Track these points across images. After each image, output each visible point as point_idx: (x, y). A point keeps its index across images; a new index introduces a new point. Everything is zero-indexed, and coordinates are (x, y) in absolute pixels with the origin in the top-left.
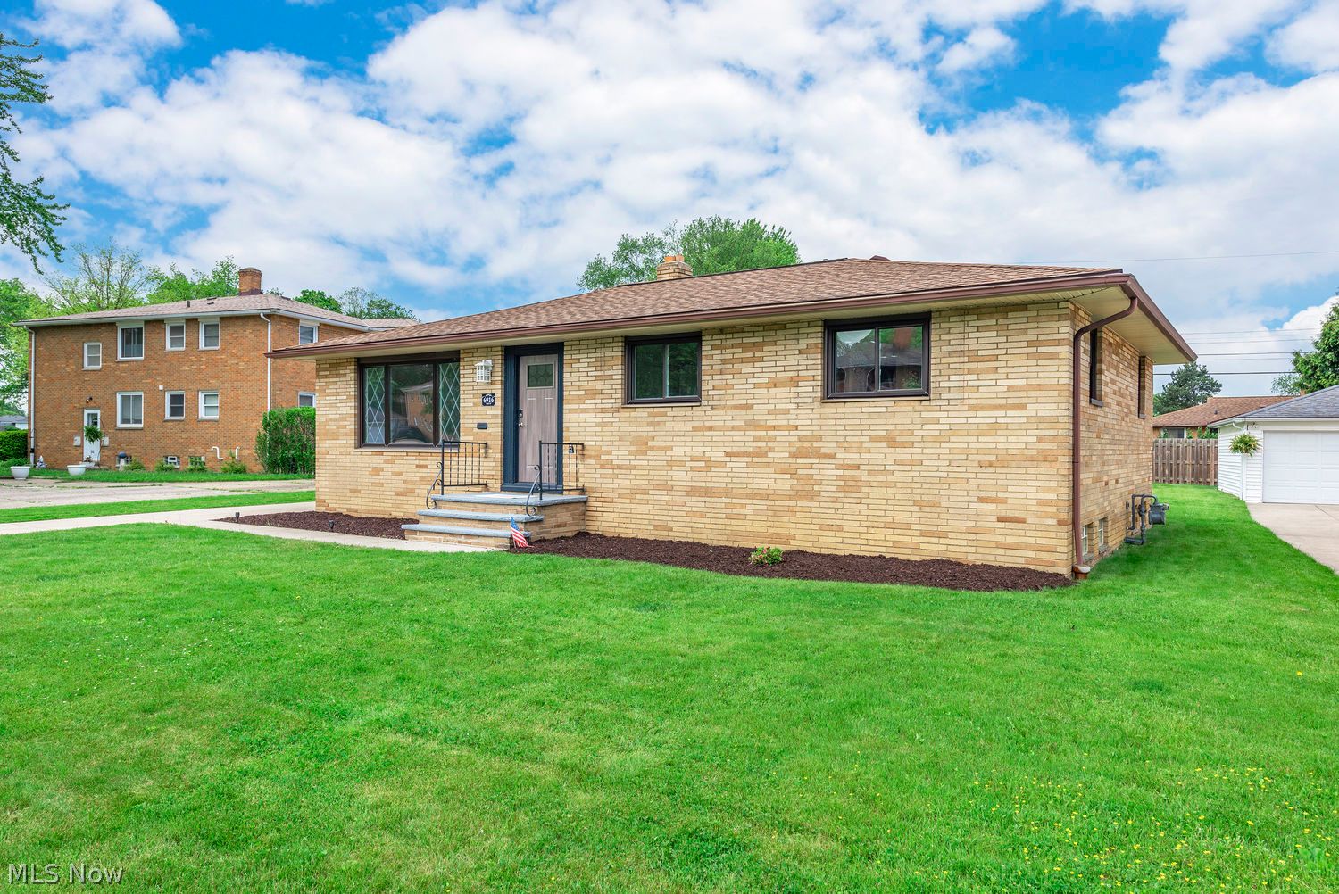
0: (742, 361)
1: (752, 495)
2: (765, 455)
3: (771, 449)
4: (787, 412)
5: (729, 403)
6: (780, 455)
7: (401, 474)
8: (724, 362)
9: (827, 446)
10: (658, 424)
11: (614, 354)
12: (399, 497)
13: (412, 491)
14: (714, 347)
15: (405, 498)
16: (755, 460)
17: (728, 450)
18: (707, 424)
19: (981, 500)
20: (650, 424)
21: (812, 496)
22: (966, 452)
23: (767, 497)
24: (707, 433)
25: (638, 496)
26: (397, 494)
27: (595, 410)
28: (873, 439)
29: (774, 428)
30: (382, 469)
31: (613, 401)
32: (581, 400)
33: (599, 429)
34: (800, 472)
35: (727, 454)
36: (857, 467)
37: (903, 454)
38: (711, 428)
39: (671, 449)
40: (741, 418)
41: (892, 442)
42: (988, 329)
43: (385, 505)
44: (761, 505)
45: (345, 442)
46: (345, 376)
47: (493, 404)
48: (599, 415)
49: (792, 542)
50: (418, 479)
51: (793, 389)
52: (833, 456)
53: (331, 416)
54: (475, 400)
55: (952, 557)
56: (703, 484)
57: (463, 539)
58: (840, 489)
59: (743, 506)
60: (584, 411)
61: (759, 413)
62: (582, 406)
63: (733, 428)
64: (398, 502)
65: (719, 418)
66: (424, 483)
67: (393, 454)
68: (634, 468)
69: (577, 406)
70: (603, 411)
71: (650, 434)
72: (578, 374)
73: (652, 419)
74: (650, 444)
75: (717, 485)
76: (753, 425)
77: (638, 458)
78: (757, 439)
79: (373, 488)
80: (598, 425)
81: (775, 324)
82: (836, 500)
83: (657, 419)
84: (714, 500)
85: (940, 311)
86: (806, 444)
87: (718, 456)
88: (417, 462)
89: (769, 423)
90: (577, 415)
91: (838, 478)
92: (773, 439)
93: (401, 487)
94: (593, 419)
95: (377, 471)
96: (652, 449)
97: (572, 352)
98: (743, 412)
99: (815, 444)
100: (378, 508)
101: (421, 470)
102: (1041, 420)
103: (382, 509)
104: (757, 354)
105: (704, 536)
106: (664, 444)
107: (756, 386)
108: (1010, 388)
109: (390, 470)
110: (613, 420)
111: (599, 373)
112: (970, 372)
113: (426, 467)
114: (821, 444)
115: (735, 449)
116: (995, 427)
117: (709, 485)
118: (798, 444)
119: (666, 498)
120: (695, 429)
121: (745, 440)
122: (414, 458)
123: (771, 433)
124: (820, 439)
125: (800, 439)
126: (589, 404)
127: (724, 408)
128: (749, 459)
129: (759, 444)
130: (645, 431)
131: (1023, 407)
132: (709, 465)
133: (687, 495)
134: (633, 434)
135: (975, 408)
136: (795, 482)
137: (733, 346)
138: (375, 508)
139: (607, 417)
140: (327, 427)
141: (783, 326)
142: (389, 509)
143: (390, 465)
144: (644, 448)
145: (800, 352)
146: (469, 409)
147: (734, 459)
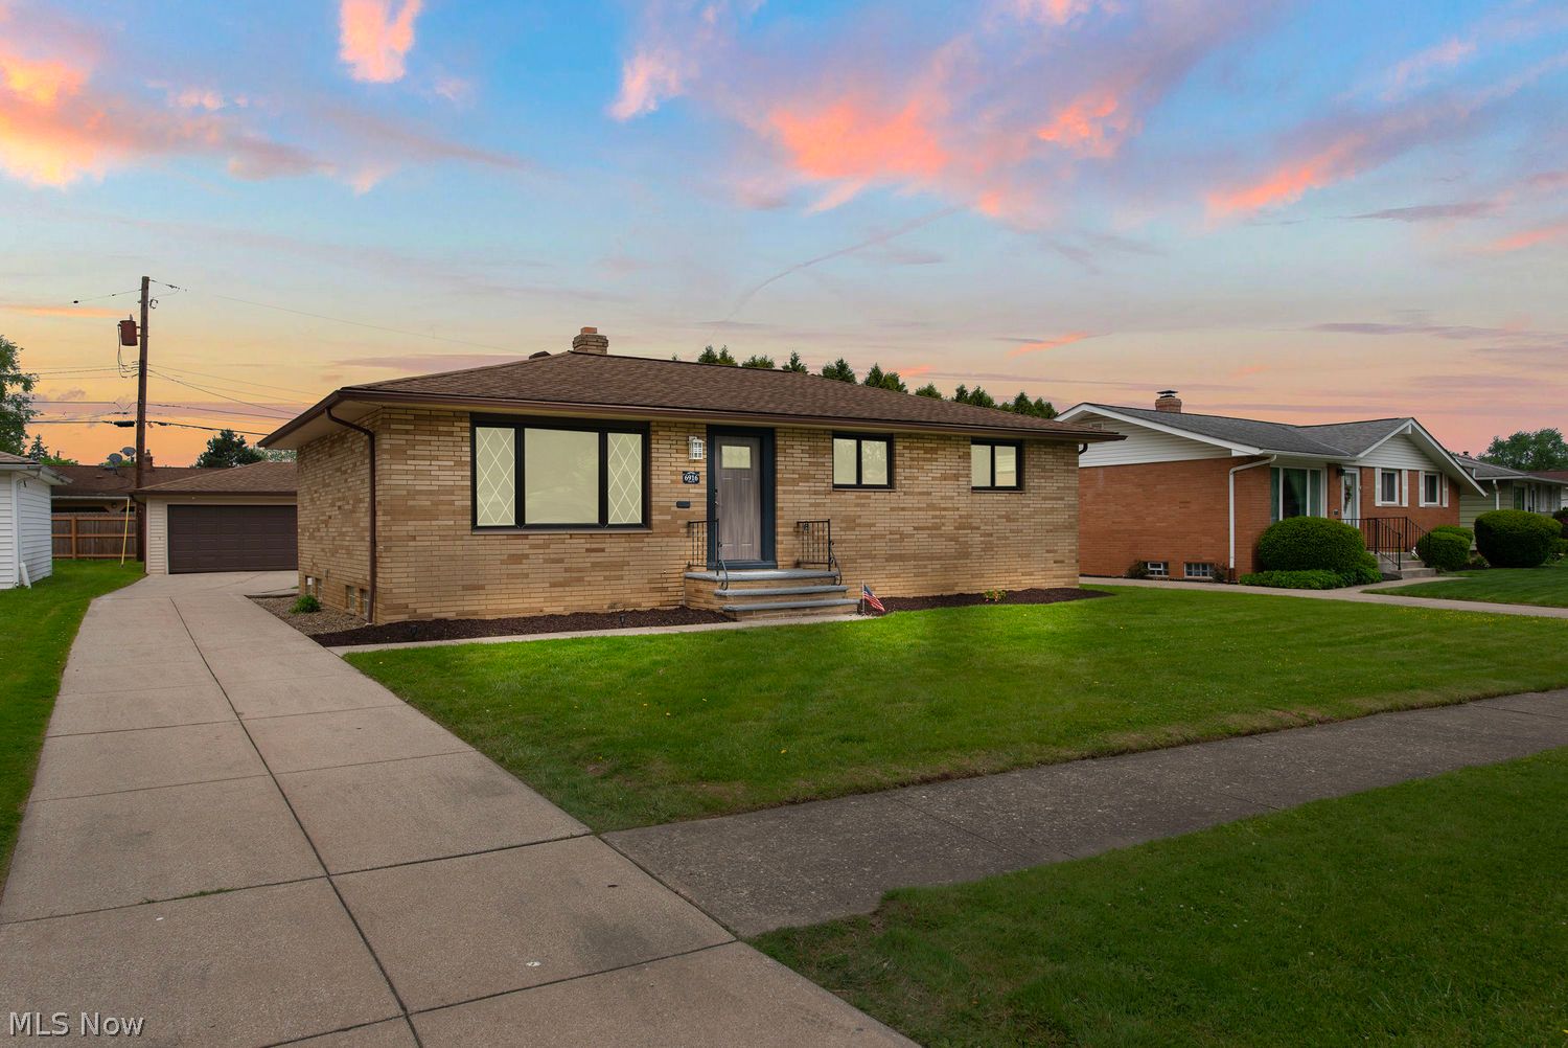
0: (924, 460)
1: (931, 558)
2: (939, 528)
3: (943, 524)
4: (952, 498)
5: (916, 490)
6: (949, 528)
7: (561, 561)
8: (912, 459)
9: (976, 522)
10: (863, 505)
11: (824, 444)
12: (557, 589)
13: (580, 580)
14: (905, 448)
15: (567, 589)
16: (934, 532)
17: (916, 525)
18: (902, 506)
19: (1048, 551)
20: (857, 505)
21: (967, 555)
22: (1041, 524)
23: (939, 559)
24: (901, 513)
25: (848, 565)
26: (553, 585)
27: (809, 492)
28: (999, 517)
29: (945, 509)
30: (526, 556)
31: (825, 485)
32: (794, 482)
33: (812, 509)
34: (960, 539)
35: (915, 528)
36: (991, 535)
37: (1014, 526)
38: (903, 509)
39: (874, 525)
40: (923, 502)
41: (1008, 518)
42: (1049, 453)
43: (531, 600)
44: (937, 565)
45: (452, 523)
46: (451, 434)
47: (697, 482)
48: (812, 496)
49: (956, 588)
50: (589, 565)
51: (956, 483)
52: (978, 528)
53: (417, 488)
54: (675, 477)
55: (1035, 586)
56: (898, 552)
57: (808, 611)
58: (983, 550)
59: (925, 567)
60: (798, 492)
61: (935, 499)
62: (796, 488)
63: (919, 509)
64: (553, 595)
65: (910, 501)
66: (598, 569)
67: (547, 537)
68: (844, 541)
69: (791, 488)
70: (816, 493)
71: (859, 513)
72: (792, 459)
73: (859, 501)
74: (858, 521)
75: (908, 552)
76: (931, 507)
77: (848, 533)
78: (934, 517)
79: (508, 581)
80: (811, 505)
81: (944, 435)
82: (981, 557)
83: (863, 501)
84: (906, 563)
85: (1029, 440)
86: (964, 520)
87: (909, 530)
88: (588, 546)
89: (942, 506)
90: (791, 496)
91: (982, 543)
92: (944, 517)
93: (562, 576)
94: (806, 499)
95: (517, 559)
96: (859, 525)
97: (786, 439)
98: (925, 497)
99: (969, 521)
100: (518, 606)
101: (592, 554)
102: (1070, 506)
103: (527, 605)
104: (934, 456)
105: (899, 592)
106: (869, 521)
107: (934, 479)
108: (1058, 487)
109: (541, 556)
110: (825, 501)
111: (812, 460)
112: (1043, 477)
113: (603, 550)
114: (972, 520)
115: (921, 525)
116: (1052, 510)
117: (903, 552)
118: (959, 520)
119: (870, 565)
120: (892, 509)
121: (927, 518)
122: (583, 541)
123: (943, 513)
124: (971, 516)
125: (961, 517)
126: (803, 486)
127: (912, 494)
128: (929, 532)
129: (936, 521)
130: (852, 511)
131: (1062, 499)
132: (903, 536)
133: (887, 561)
134: (843, 513)
135: (1045, 499)
136: (958, 546)
137: (918, 448)
138: (511, 606)
139: (820, 499)
140: (411, 503)
141: (949, 438)
142: (539, 605)
143: (542, 551)
144: (852, 525)
145: (959, 458)
146: (666, 486)
147: (920, 532)
